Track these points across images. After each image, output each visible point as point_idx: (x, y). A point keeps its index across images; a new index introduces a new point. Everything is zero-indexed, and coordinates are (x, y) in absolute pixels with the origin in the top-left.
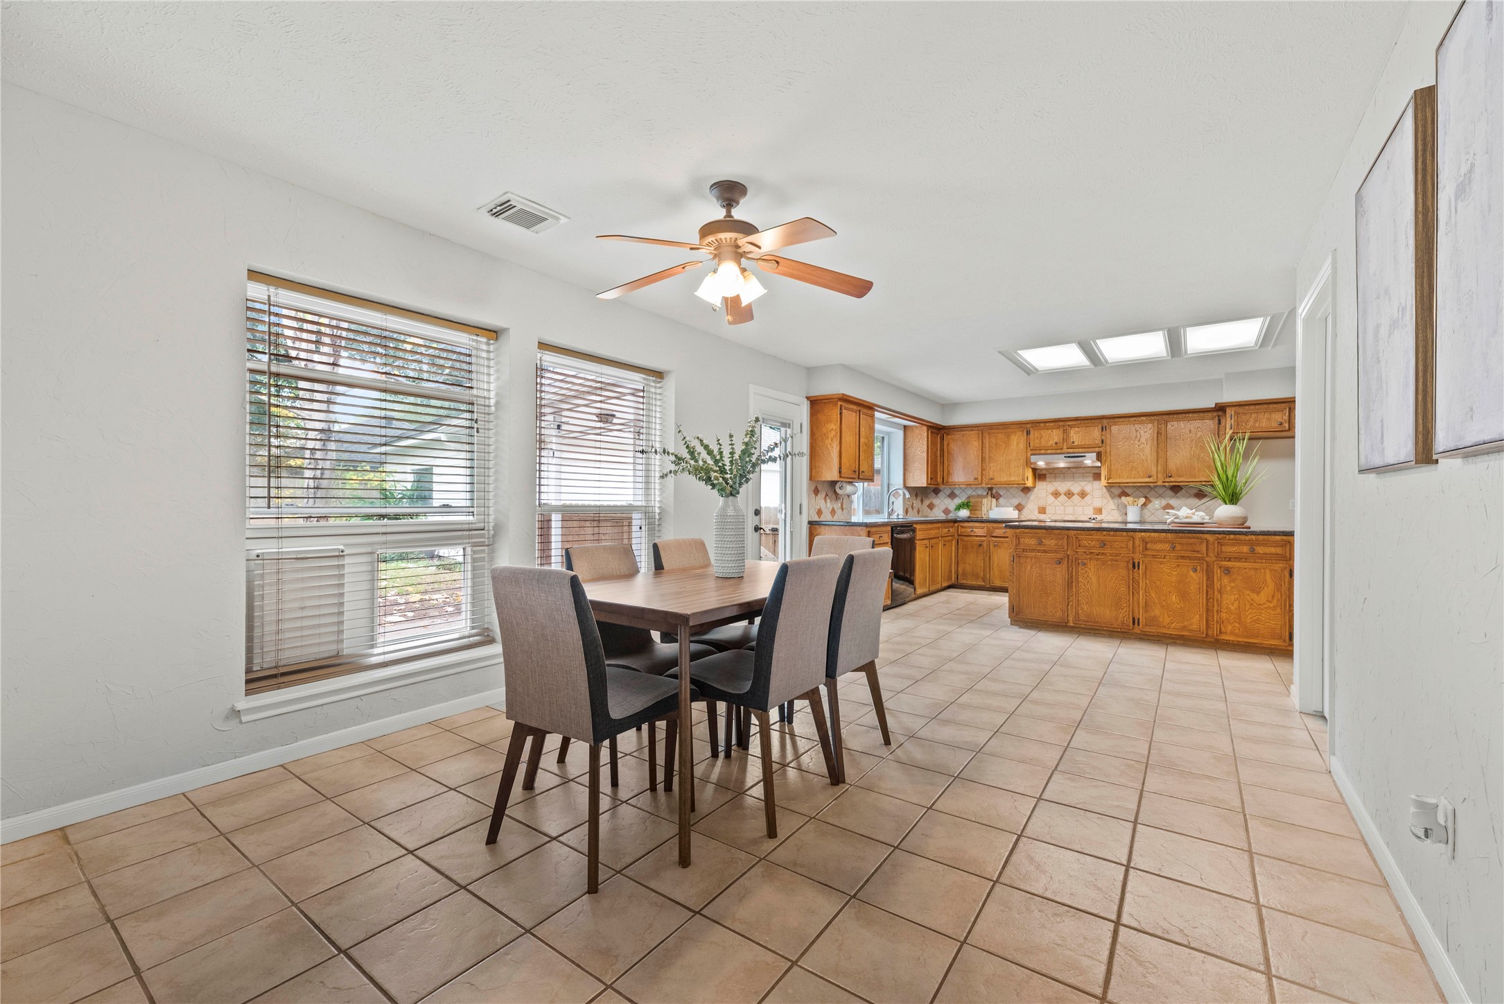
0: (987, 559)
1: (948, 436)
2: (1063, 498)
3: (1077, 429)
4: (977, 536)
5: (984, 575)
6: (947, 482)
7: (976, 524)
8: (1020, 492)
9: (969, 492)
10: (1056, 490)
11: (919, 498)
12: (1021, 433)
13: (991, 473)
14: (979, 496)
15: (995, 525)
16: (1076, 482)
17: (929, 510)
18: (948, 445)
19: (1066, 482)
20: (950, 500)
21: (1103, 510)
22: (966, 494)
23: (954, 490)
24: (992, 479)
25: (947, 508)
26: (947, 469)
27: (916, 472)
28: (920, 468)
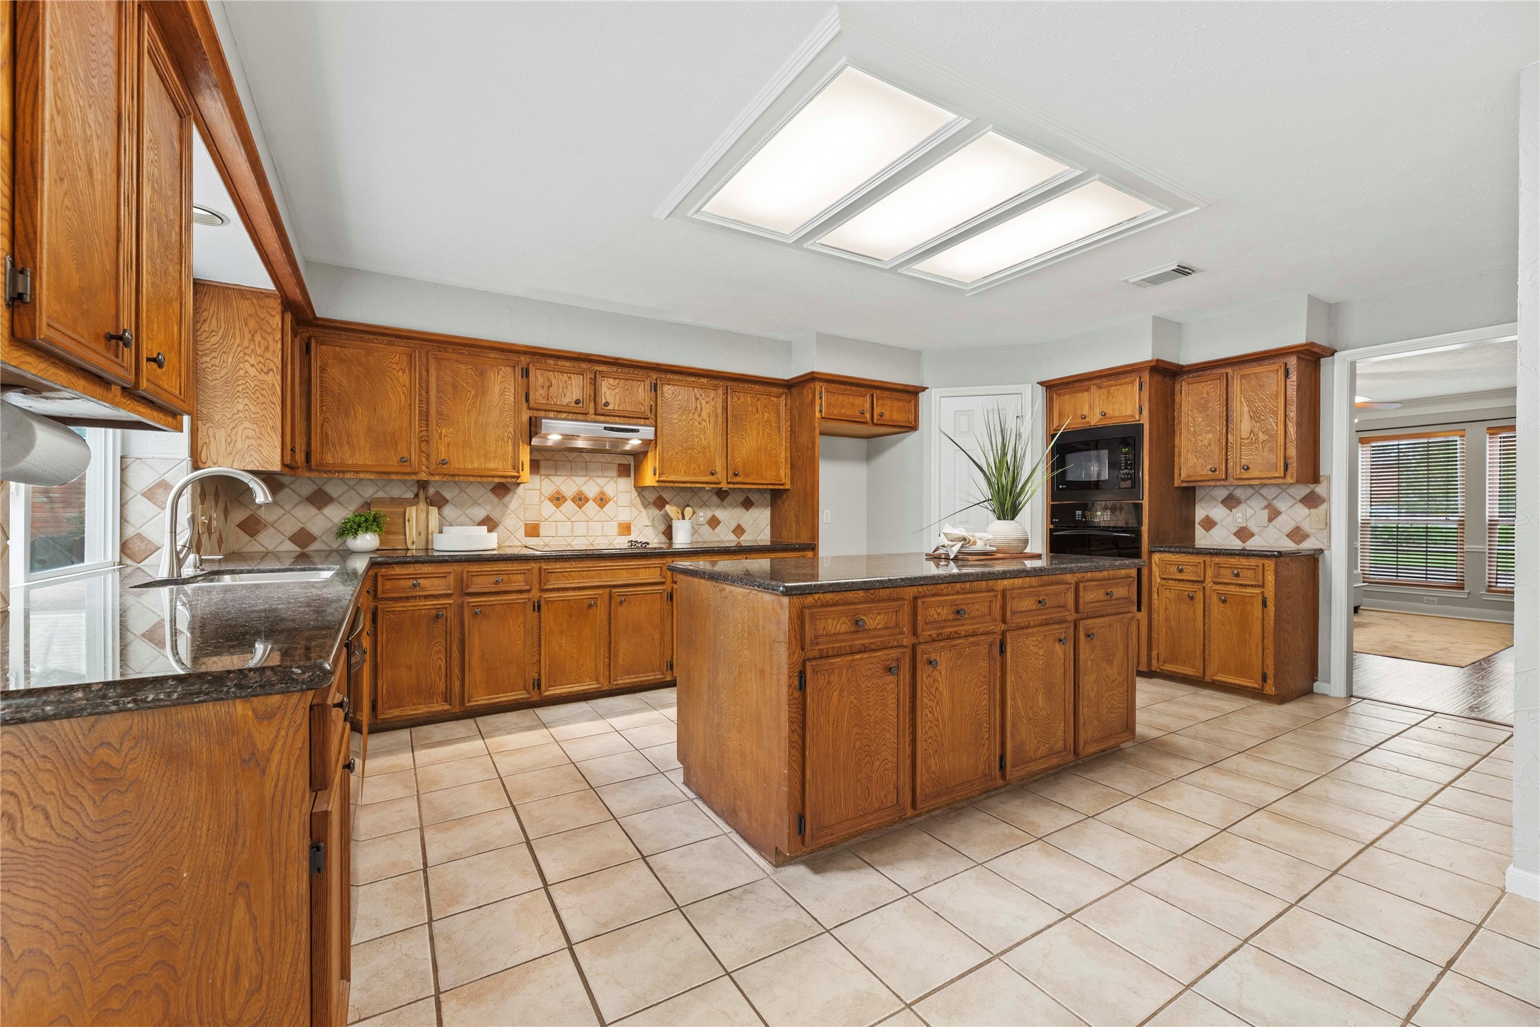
0: (456, 648)
1: (324, 348)
2: (569, 506)
3: (611, 381)
4: (426, 597)
5: (448, 687)
7: (426, 569)
8: (491, 496)
9: (369, 492)
10: (558, 492)
11: (221, 505)
12: (509, 370)
13: (443, 449)
14: (394, 501)
15: (474, 568)
16: (591, 477)
17: (246, 538)
18: (323, 370)
19: (574, 478)
20: (313, 511)
21: (633, 528)
22: (360, 495)
23: (324, 484)
24: (444, 463)
25: (302, 529)
26: (319, 431)
27: (241, 428)
28: (257, 415)
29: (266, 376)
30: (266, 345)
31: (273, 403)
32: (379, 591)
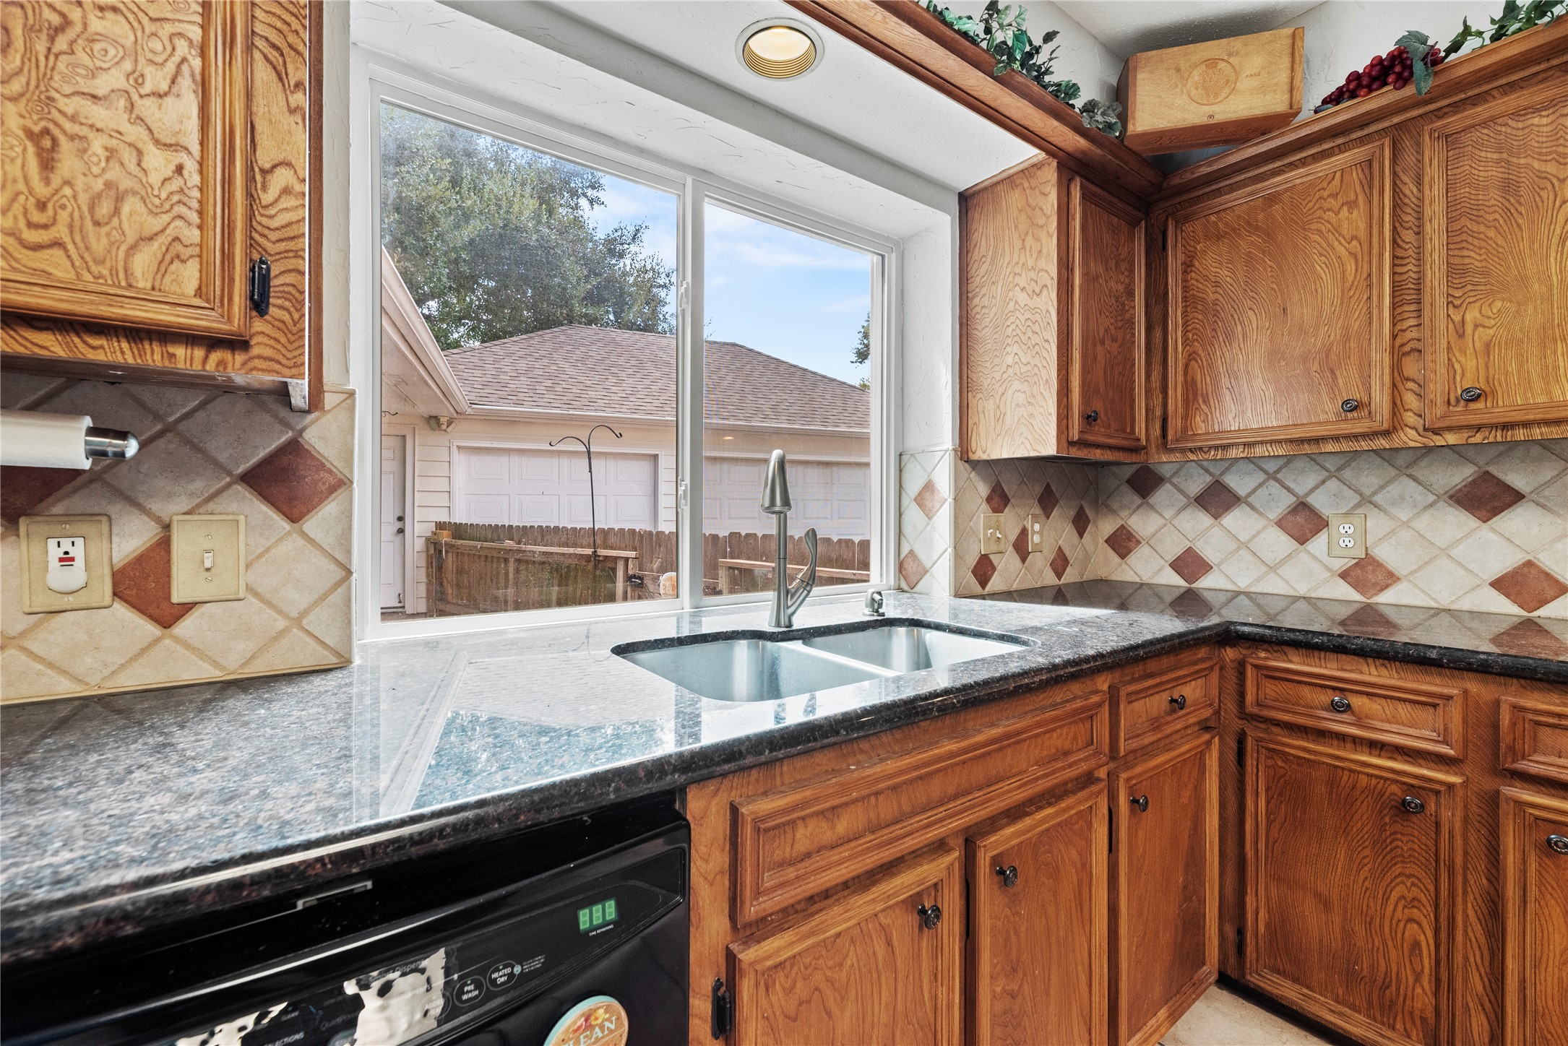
0: (1469, 914)
6: (1185, 434)
11: (1062, 512)
13: (1470, 361)
18: (1188, 266)
20: (1204, 519)
22: (1288, 489)
23: (1222, 473)
24: (1473, 396)
25: (1189, 550)
26: (1180, 379)
27: (1010, 392)
28: (1029, 367)
29: (1038, 300)
30: (1039, 248)
31: (1047, 341)
32: (1250, 698)
